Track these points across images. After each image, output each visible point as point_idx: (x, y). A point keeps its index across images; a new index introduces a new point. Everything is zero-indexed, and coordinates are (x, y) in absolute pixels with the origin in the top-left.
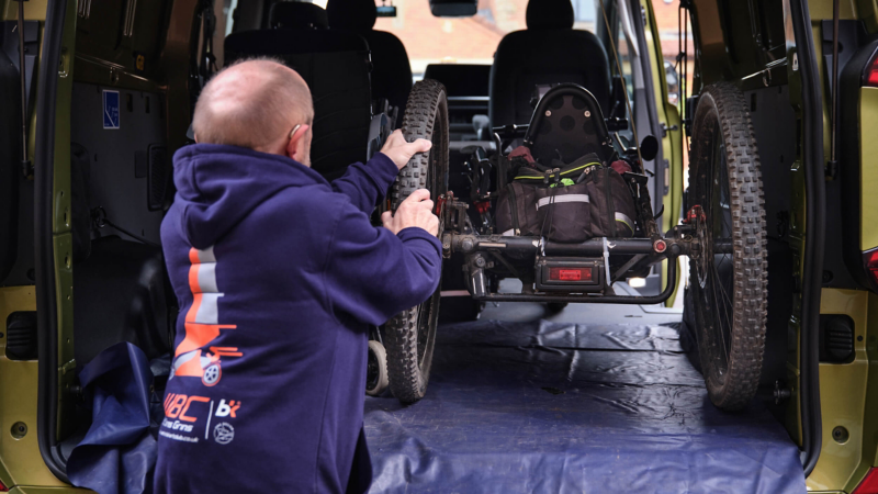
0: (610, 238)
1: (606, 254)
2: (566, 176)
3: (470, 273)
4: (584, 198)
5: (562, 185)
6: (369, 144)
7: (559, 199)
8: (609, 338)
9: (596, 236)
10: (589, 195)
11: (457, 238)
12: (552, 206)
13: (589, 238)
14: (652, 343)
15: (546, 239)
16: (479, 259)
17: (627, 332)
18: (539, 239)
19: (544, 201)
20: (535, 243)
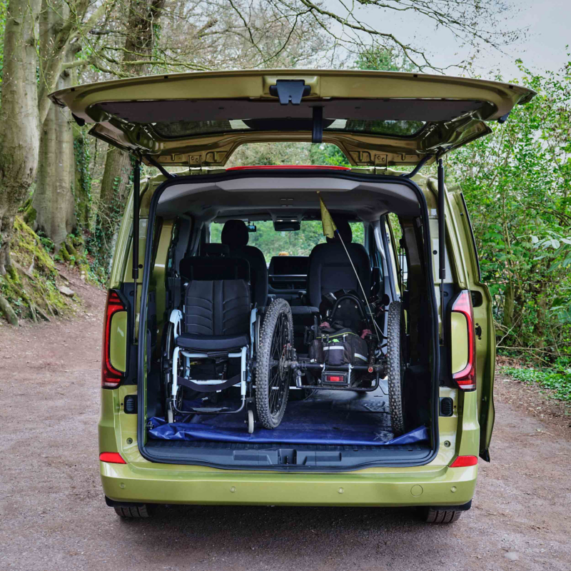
0: (352, 365)
1: (350, 371)
2: (335, 338)
3: (295, 377)
4: (342, 348)
5: (332, 342)
6: (251, 325)
7: (331, 348)
8: (365, 407)
9: (346, 363)
10: (344, 346)
11: (290, 362)
12: (328, 350)
13: (343, 364)
14: (384, 409)
15: (326, 364)
16: (299, 372)
17: (374, 404)
18: (322, 364)
19: (326, 348)
20: (321, 366)
